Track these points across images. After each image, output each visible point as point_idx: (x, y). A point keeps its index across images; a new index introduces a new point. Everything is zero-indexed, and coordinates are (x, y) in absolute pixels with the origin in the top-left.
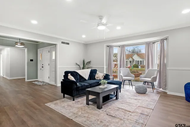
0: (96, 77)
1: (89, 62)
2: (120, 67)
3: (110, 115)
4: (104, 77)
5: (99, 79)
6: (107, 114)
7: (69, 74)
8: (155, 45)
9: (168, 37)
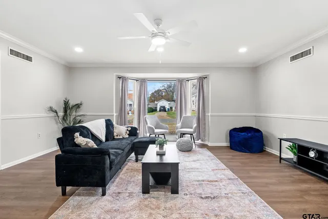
0: (115, 134)
1: (78, 106)
2: (145, 115)
3: (207, 198)
4: (128, 132)
5: (121, 137)
6: (202, 198)
7: (77, 134)
8: (188, 83)
9: (208, 75)
